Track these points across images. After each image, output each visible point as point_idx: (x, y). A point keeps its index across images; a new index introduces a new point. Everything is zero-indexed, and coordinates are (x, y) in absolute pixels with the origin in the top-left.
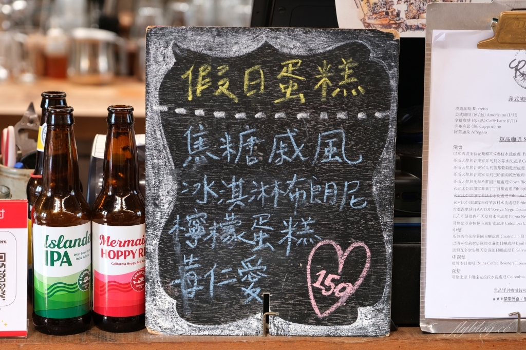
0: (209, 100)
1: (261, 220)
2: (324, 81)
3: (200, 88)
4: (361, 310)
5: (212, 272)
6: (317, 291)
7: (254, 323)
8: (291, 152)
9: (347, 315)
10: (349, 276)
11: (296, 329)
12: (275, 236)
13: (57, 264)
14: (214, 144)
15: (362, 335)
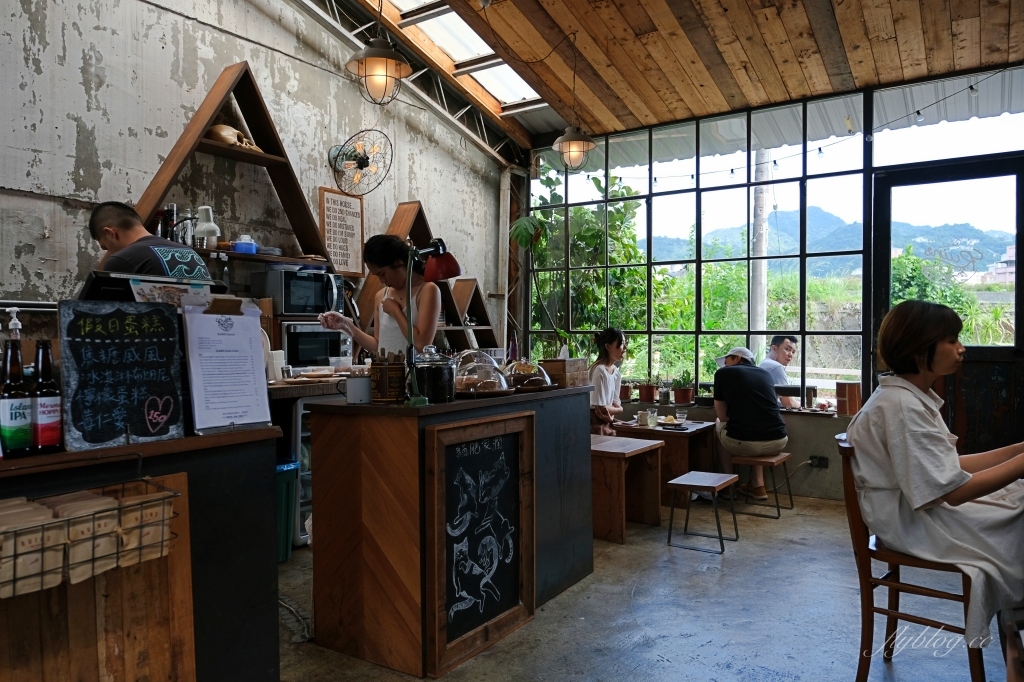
0: (92, 334)
1: (122, 390)
2: (146, 325)
3: (87, 329)
4: (171, 427)
5: (99, 417)
6: (150, 420)
7: (122, 439)
8: (133, 357)
9: (165, 430)
10: (164, 412)
11: (142, 439)
12: (129, 397)
13: (18, 419)
14: (96, 354)
15: (172, 439)
